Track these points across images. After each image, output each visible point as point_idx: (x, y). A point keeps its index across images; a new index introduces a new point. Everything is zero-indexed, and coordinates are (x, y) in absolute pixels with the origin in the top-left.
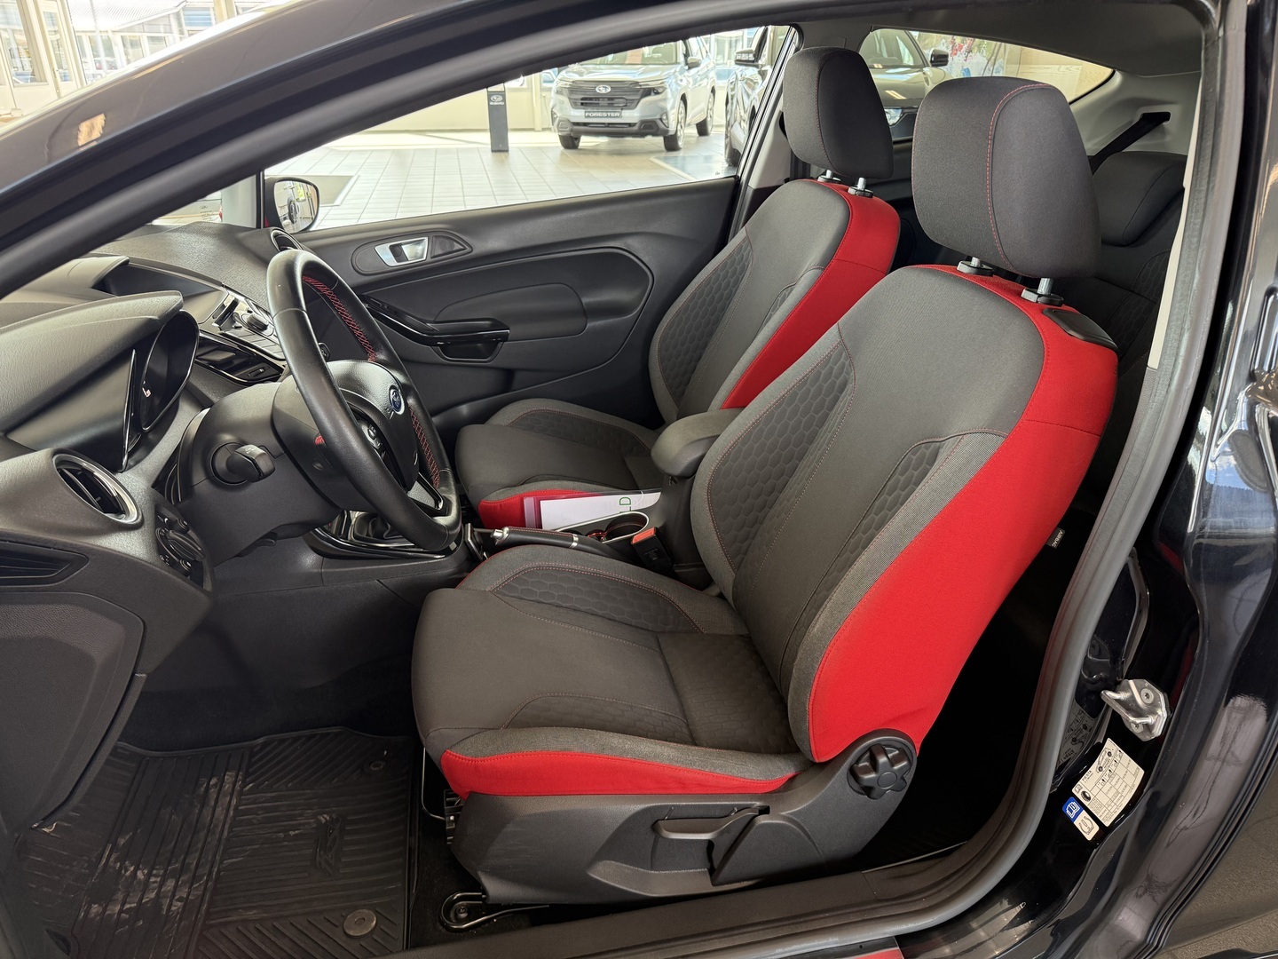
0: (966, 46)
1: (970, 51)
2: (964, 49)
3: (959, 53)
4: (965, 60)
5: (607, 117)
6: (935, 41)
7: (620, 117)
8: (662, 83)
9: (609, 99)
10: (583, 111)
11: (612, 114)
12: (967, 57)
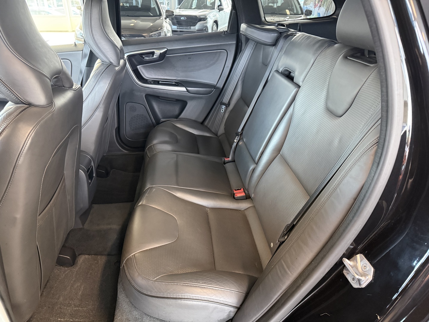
0: (319, 5)
1: (320, 6)
2: (318, 6)
3: (317, 7)
4: (319, 10)
5: (185, 29)
6: (309, 2)
7: (190, 29)
8: (205, 16)
9: (186, 22)
10: (176, 26)
11: (187, 28)
12: (319, 9)
